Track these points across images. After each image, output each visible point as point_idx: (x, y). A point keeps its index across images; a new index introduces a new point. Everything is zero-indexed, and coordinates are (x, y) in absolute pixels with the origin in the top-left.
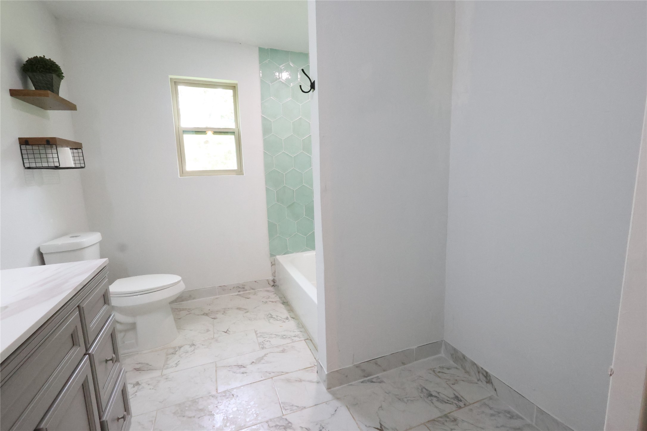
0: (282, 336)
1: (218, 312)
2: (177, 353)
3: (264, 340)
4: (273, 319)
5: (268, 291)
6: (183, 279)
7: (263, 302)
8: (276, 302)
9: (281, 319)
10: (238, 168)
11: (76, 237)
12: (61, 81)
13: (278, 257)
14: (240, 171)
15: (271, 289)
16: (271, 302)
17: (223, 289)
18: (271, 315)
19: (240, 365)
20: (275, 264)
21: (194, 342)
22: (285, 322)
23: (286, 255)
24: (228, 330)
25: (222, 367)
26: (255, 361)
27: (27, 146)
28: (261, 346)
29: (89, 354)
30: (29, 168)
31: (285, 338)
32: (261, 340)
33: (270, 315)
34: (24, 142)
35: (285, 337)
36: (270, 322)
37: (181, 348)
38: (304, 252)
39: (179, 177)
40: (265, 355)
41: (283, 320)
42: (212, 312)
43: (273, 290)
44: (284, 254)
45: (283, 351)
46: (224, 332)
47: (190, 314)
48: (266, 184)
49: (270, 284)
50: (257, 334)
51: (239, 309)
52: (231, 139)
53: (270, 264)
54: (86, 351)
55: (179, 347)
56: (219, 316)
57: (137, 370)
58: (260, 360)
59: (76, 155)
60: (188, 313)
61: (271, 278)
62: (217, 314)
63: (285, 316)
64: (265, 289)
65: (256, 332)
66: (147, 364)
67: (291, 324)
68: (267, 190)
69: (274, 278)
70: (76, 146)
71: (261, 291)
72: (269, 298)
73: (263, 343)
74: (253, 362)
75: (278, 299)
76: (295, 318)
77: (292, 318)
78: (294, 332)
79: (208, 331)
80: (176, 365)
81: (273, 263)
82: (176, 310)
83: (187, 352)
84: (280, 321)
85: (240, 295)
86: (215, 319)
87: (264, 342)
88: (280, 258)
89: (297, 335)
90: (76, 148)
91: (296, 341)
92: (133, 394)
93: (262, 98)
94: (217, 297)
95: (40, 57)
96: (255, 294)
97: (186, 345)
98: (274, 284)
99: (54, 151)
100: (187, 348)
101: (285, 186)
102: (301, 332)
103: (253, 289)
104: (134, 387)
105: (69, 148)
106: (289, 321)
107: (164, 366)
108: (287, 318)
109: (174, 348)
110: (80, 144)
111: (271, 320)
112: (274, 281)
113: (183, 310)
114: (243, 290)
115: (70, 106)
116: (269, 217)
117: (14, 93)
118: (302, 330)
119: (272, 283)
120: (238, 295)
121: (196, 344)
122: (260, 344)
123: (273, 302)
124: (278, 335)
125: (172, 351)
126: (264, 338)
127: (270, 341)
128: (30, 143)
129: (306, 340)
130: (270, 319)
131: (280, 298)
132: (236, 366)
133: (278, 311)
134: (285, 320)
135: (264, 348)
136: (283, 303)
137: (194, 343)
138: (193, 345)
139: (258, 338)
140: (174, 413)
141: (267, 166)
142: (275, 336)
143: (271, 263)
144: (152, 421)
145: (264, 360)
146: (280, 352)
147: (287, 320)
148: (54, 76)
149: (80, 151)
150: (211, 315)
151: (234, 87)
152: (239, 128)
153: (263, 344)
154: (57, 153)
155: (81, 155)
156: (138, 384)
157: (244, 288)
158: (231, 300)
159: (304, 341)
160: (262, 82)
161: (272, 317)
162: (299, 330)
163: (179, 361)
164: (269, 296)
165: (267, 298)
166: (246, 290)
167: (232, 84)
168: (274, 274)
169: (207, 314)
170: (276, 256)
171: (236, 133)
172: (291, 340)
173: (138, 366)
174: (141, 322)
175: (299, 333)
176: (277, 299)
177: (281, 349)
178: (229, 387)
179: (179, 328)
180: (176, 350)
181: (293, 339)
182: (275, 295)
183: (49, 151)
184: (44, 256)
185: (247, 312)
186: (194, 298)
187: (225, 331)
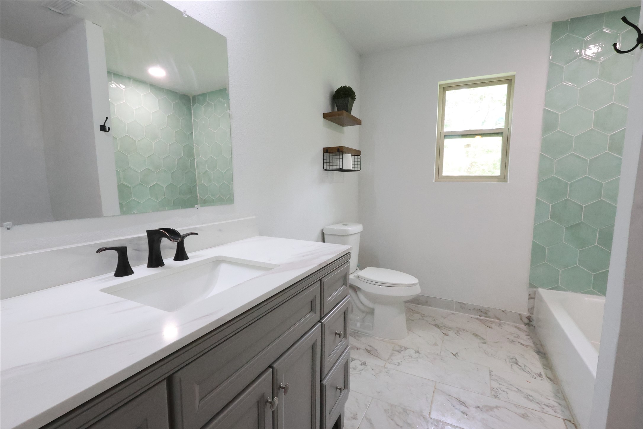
0: (528, 396)
1: (450, 329)
2: (402, 352)
3: (500, 388)
4: (518, 366)
5: (519, 328)
6: (421, 283)
7: (508, 339)
8: (527, 346)
9: (530, 371)
10: (501, 173)
11: (346, 225)
12: (354, 102)
13: (541, 290)
14: (503, 178)
15: (524, 327)
16: (520, 344)
17: (462, 307)
18: (516, 359)
19: (462, 401)
20: (534, 298)
21: (419, 349)
22: (535, 378)
23: (555, 291)
24: (457, 353)
25: (442, 391)
26: (481, 406)
27: (327, 154)
28: (493, 393)
29: (322, 323)
30: (326, 170)
31: (531, 400)
32: (495, 385)
33: (514, 360)
34: (326, 151)
35: (531, 398)
36: (512, 368)
37: (406, 349)
38: (587, 295)
39: (434, 182)
40: (497, 407)
41: (533, 374)
42: (444, 326)
43: (526, 330)
44: (552, 289)
45: (524, 416)
46: (452, 354)
47: (423, 319)
48: (538, 194)
49: (522, 321)
50: (491, 375)
51: (476, 335)
52: (498, 140)
53: (527, 297)
54: (321, 319)
55: (405, 347)
56: (451, 333)
57: (368, 352)
58: (489, 409)
59: (356, 160)
60: (421, 318)
61: (525, 314)
62: (450, 331)
63: (538, 372)
64: (515, 324)
65: (490, 372)
66: (376, 350)
67: (546, 386)
68: (538, 202)
69: (531, 315)
70: (357, 153)
71: (508, 324)
72: (517, 337)
73: (497, 390)
74: (479, 407)
75: (532, 344)
76: (554, 379)
77: (548, 378)
78: (547, 399)
79: (436, 344)
80: (398, 364)
81: (532, 296)
82: (411, 311)
83: (410, 357)
84: (528, 373)
85: (480, 320)
86: (446, 335)
87: (499, 389)
88: (543, 292)
89: (552, 406)
90: (357, 155)
91: (547, 413)
92: (359, 371)
93: (548, 86)
94: (454, 312)
95: (344, 86)
96: (500, 325)
97: (412, 349)
98: (529, 322)
99: (341, 157)
100: (412, 352)
101: (567, 199)
102: (560, 404)
103: (499, 319)
104: (361, 365)
105: (351, 155)
106: (542, 380)
107: (388, 359)
108: (540, 375)
109: (401, 347)
110: (360, 152)
111: (515, 367)
112: (529, 318)
113: (418, 313)
114: (484, 315)
115: (357, 122)
116: (535, 236)
117: (326, 116)
118: (563, 403)
119: (526, 321)
120: (477, 319)
121: (420, 353)
122: (492, 389)
123: (522, 344)
124: (520, 391)
125: (398, 348)
126: (500, 384)
127: (507, 393)
128: (328, 152)
129: (565, 420)
130: (514, 365)
131: (534, 343)
132: (457, 400)
133: (527, 360)
134: (535, 376)
135: (497, 398)
136: (539, 352)
137: (419, 351)
138: (418, 352)
139: (492, 381)
140: (385, 410)
141: (542, 172)
142: (517, 390)
143: (529, 295)
144: (366, 405)
145: (494, 412)
146: (518, 415)
147: (539, 378)
148: (350, 99)
149: (359, 157)
150: (443, 329)
151: (509, 81)
152: (509, 127)
153: (497, 392)
154: (343, 159)
155: (359, 160)
156: (364, 364)
157: (486, 313)
158: (468, 322)
159: (562, 421)
160: (551, 65)
161: (517, 364)
162: (555, 400)
163: (401, 362)
164: (519, 336)
165: (515, 336)
166: (489, 317)
167: (508, 76)
168: (531, 310)
169: (438, 327)
170: (538, 288)
171: (505, 134)
172: (540, 408)
173: (369, 348)
174: (379, 310)
175: (556, 404)
176: (530, 343)
177: (522, 411)
178: (443, 419)
179: (409, 329)
180: (402, 349)
181: (543, 408)
182: (528, 337)
183: (338, 157)
184: (325, 236)
185: (485, 343)
186: (430, 306)
187: (454, 354)
